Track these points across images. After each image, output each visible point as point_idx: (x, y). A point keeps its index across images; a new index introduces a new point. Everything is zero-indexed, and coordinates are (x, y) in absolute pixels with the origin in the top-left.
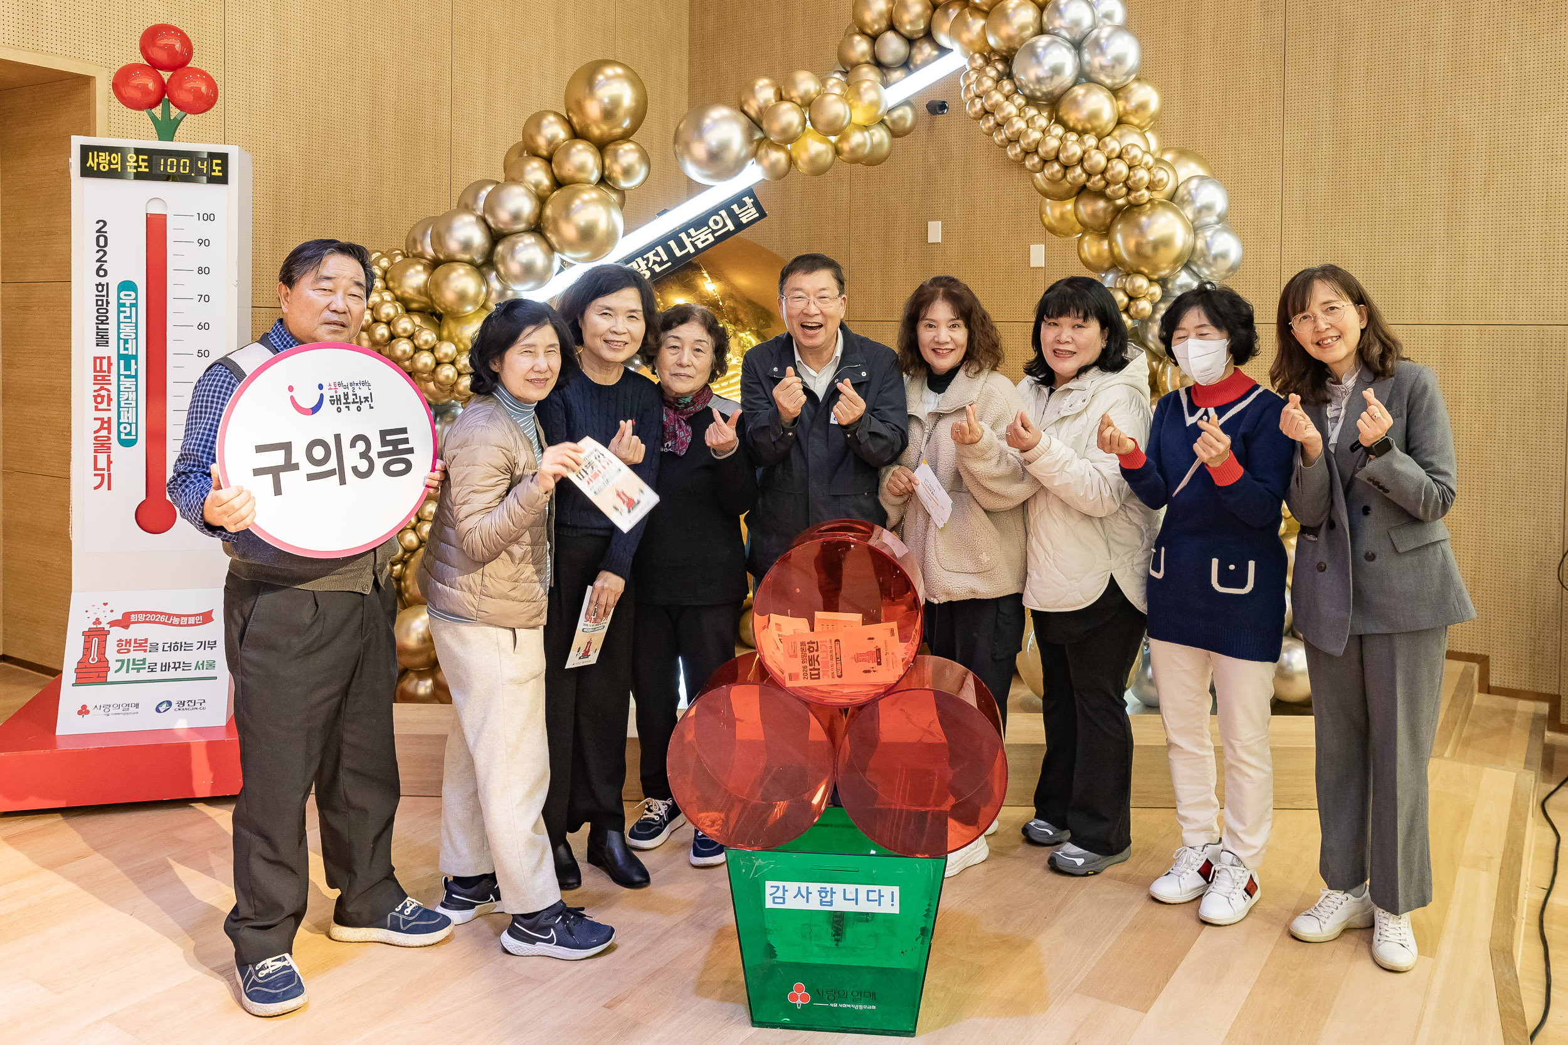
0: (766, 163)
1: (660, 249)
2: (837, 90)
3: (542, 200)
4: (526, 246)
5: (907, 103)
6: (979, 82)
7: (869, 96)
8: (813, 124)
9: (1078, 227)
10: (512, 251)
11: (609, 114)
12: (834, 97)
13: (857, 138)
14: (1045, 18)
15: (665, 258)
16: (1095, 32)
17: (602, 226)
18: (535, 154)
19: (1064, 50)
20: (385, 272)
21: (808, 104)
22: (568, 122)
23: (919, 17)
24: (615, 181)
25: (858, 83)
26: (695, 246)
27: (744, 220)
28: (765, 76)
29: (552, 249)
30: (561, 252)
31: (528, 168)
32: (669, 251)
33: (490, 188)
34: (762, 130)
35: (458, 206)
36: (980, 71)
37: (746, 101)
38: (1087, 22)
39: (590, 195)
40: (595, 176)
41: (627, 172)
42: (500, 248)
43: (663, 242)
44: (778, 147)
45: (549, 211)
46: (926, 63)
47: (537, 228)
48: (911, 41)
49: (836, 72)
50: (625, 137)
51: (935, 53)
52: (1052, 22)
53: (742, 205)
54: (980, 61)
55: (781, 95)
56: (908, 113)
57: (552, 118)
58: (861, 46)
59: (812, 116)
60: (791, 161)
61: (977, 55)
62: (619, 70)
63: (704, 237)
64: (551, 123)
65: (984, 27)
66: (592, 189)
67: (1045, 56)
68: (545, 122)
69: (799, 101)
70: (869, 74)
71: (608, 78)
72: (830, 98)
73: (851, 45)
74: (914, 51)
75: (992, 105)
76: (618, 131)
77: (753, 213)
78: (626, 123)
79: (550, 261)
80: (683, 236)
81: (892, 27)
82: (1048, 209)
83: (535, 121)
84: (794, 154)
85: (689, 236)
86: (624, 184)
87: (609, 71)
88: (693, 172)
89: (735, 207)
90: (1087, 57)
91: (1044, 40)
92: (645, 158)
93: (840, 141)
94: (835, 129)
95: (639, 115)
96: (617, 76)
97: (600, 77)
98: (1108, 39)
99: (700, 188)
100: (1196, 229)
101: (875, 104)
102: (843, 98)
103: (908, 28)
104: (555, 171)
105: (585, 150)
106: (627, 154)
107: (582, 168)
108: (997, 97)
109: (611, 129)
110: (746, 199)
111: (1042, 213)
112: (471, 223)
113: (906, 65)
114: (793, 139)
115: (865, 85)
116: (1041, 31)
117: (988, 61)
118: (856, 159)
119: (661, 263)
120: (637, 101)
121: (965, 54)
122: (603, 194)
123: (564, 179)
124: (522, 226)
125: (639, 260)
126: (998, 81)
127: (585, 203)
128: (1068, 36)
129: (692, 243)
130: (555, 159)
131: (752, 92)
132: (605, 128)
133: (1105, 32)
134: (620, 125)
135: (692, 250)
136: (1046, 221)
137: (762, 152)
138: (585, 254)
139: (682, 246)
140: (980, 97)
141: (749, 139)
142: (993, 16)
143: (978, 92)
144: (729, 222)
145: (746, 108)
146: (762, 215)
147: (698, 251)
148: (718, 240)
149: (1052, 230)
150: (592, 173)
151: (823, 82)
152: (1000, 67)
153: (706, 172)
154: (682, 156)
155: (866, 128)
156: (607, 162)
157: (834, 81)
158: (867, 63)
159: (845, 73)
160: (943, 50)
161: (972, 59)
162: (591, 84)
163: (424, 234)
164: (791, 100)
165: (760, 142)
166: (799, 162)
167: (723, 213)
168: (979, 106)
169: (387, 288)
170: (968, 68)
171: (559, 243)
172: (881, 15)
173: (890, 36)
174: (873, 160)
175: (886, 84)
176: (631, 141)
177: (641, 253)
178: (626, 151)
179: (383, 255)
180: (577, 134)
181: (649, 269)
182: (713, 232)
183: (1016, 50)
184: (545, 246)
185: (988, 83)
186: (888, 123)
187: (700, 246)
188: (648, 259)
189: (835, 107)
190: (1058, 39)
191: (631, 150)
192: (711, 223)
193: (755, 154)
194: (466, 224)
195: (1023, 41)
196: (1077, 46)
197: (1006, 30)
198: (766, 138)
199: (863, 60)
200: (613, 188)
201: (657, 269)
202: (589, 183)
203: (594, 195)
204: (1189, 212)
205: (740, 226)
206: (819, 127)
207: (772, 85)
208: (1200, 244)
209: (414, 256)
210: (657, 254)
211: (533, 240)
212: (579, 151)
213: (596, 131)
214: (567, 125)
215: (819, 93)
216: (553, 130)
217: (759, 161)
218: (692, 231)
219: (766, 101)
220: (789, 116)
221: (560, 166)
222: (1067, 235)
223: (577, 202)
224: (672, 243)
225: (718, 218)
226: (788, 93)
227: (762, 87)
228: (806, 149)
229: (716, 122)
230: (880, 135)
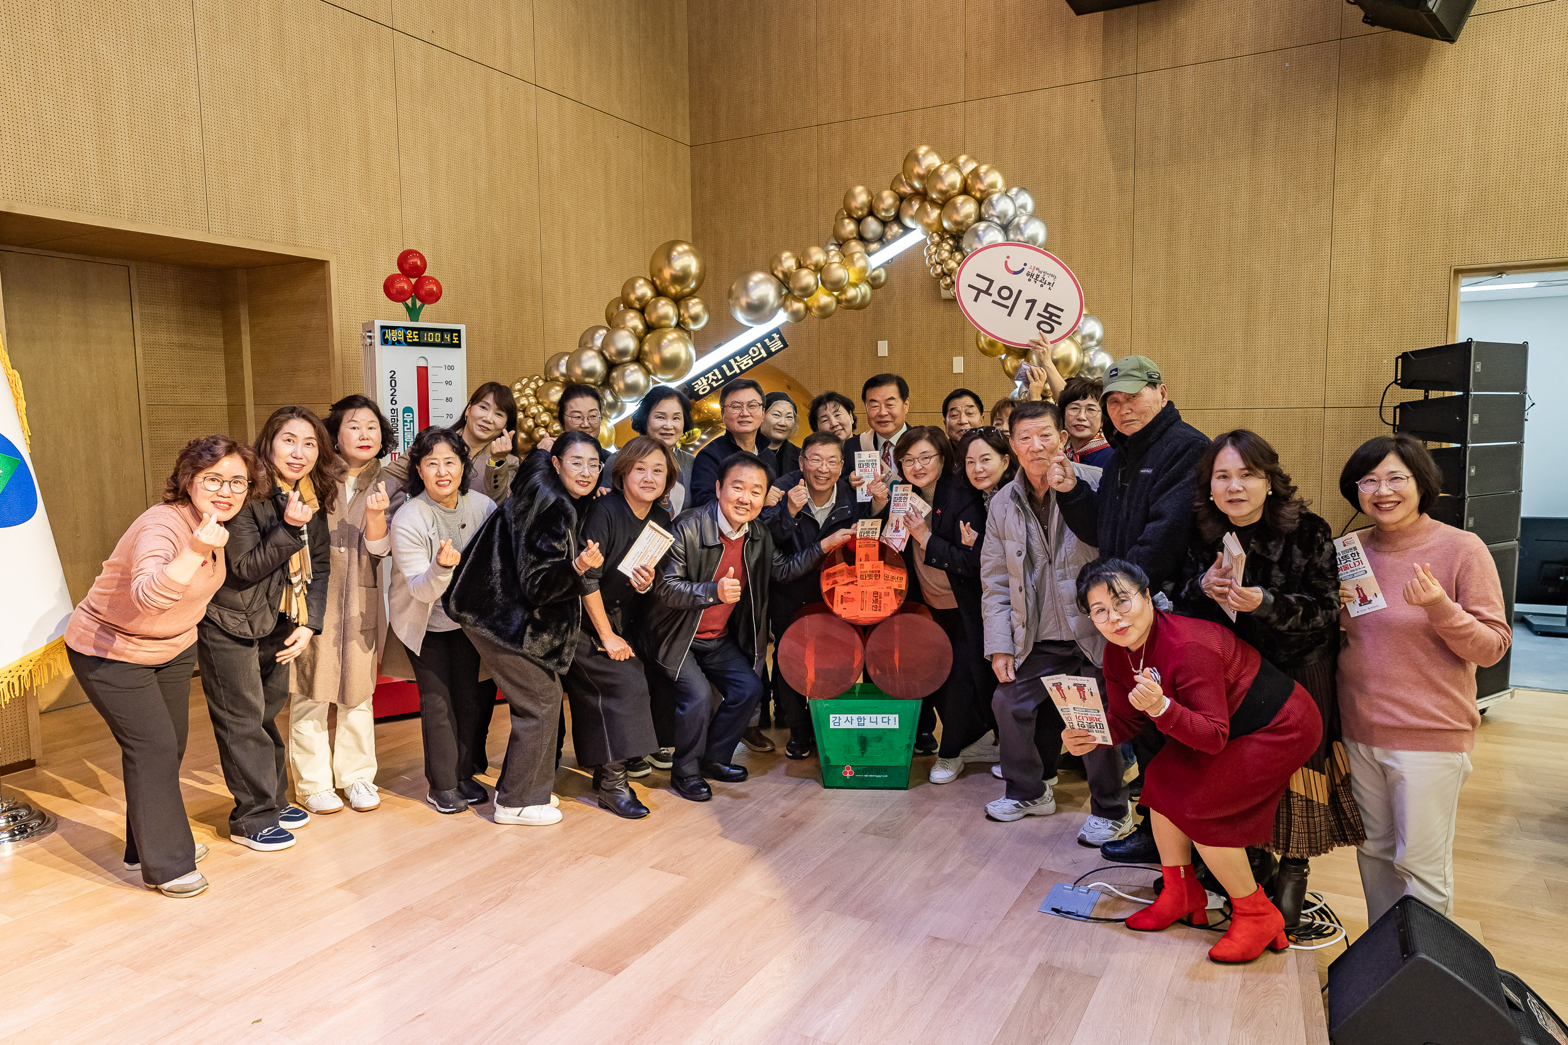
0: (790, 310)
1: (716, 371)
2: (837, 259)
3: (641, 340)
4: (632, 372)
5: (882, 266)
6: (940, 254)
7: (860, 264)
8: (823, 283)
9: (1004, 349)
10: (623, 376)
11: (681, 278)
12: (836, 265)
13: (851, 293)
14: (983, 210)
15: (720, 377)
16: (1016, 220)
17: (683, 356)
18: (629, 306)
19: (996, 232)
20: (535, 392)
21: (818, 269)
22: (653, 283)
23: (891, 206)
24: (688, 325)
25: (852, 254)
26: (740, 368)
27: (773, 350)
28: (788, 250)
29: (648, 373)
30: (655, 375)
31: (628, 317)
32: (722, 372)
33: (603, 332)
34: (788, 288)
35: (580, 346)
36: (938, 245)
37: (776, 268)
38: (1011, 212)
39: (672, 335)
40: (674, 322)
41: (695, 319)
42: (614, 374)
43: (718, 366)
44: (799, 299)
45: (646, 348)
46: (895, 238)
47: (639, 359)
48: (884, 223)
49: (832, 244)
50: (692, 294)
51: (901, 231)
52: (988, 212)
53: (771, 339)
54: (937, 239)
55: (800, 263)
56: (882, 273)
57: (641, 282)
58: (850, 227)
59: (823, 278)
60: (808, 309)
61: (935, 235)
62: (686, 247)
63: (746, 362)
64: (641, 285)
65: (940, 215)
66: (672, 331)
67: (984, 236)
68: (637, 285)
69: (813, 268)
70: (856, 247)
71: (680, 254)
72: (834, 266)
73: (843, 226)
74: (887, 229)
75: (948, 270)
76: (687, 290)
77: (779, 345)
78: (693, 285)
79: (648, 382)
80: (732, 361)
81: (871, 213)
82: (982, 339)
83: (630, 285)
84: (810, 304)
85: (736, 361)
86: (693, 327)
87: (680, 249)
88: (740, 317)
89: (767, 340)
90: (1012, 236)
91: (982, 226)
92: (707, 308)
93: (840, 294)
94: (836, 286)
95: (701, 279)
96: (685, 252)
97: (675, 253)
98: (1025, 224)
99: (745, 328)
100: (1084, 350)
101: (864, 270)
102: (842, 263)
103: (883, 214)
104: (647, 319)
105: (666, 304)
106: (695, 306)
107: (666, 317)
108: (952, 264)
109: (682, 289)
110: (775, 335)
111: (977, 340)
112: (593, 357)
113: (882, 240)
114: (810, 295)
115: (857, 256)
116: (980, 218)
117: (942, 239)
118: (850, 304)
119: (717, 380)
120: (700, 269)
121: (926, 234)
122: (680, 333)
123: (653, 324)
124: (628, 358)
125: (702, 378)
126: (951, 252)
127: (671, 341)
128: (998, 222)
129: (738, 366)
130: (648, 310)
131: (780, 262)
132: (678, 288)
133: (1023, 219)
134: (688, 286)
135: (738, 371)
136: (981, 346)
137: (788, 303)
138: (670, 377)
139: (731, 368)
140: (937, 263)
141: (780, 295)
142: (947, 208)
143: (938, 260)
144: (763, 351)
145: (776, 273)
146: (786, 346)
147: (742, 372)
148: (756, 363)
149: (984, 352)
150: (672, 320)
151: (827, 252)
152: (951, 242)
153: (750, 318)
154: (734, 306)
155: (855, 285)
156: (682, 312)
157: (834, 252)
158: (854, 238)
159: (840, 246)
160: (907, 230)
161: (931, 237)
162: (669, 259)
163: (557, 366)
164: (807, 267)
165: (786, 295)
166: (814, 310)
167: (759, 345)
168: (939, 270)
169: (539, 403)
170: (929, 242)
171: (654, 369)
172: (864, 204)
173: (870, 219)
174: (862, 306)
175: (869, 254)
176: (696, 297)
177: (704, 374)
178: (694, 304)
179: (530, 380)
180: (659, 293)
181: (709, 385)
182: (752, 358)
183: (964, 232)
184: (644, 371)
185: (946, 255)
186: (869, 280)
187: (744, 368)
188: (708, 378)
189: (838, 272)
190: (992, 225)
191: (697, 303)
192: (751, 352)
193: (783, 305)
194: (590, 358)
195: (968, 226)
196: (1005, 228)
197: (958, 218)
198: (790, 292)
199: (851, 236)
200: (683, 329)
201: (715, 384)
202: (670, 327)
203: (675, 335)
204: (1078, 339)
205: (770, 354)
206: (828, 286)
207: (794, 256)
208: (1086, 360)
209: (552, 380)
210: (714, 374)
211: (636, 367)
212: (663, 305)
213: (673, 290)
214: (651, 287)
215: (826, 262)
216: (643, 290)
217: (786, 309)
218: (738, 358)
219: (789, 269)
220: (807, 278)
221: (649, 314)
222: (994, 356)
223: (665, 341)
224: (724, 367)
225: (755, 349)
226: (805, 262)
227: (786, 258)
228: (818, 301)
229: (757, 283)
230: (865, 289)
